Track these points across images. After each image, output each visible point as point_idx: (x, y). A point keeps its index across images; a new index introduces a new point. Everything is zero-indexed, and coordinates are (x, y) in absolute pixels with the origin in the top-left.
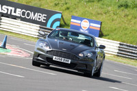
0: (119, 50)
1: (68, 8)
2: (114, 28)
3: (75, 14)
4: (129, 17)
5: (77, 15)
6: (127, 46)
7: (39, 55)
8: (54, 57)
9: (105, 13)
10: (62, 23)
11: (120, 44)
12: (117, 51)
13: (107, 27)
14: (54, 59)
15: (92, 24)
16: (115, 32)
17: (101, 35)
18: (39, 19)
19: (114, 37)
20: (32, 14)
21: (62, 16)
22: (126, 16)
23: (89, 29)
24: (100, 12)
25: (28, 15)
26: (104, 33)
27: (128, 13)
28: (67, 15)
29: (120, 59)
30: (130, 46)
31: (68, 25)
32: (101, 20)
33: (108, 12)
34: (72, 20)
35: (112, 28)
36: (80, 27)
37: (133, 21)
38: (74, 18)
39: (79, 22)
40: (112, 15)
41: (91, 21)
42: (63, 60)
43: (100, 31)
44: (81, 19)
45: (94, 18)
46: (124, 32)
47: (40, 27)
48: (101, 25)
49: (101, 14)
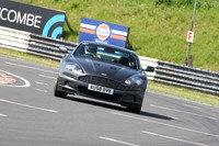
0: (157, 72)
2: (149, 37)
3: (87, 16)
4: (174, 21)
5: (90, 17)
6: (171, 66)
9: (135, 14)
10: (67, 29)
11: (159, 63)
12: (155, 75)
13: (139, 35)
15: (113, 31)
16: (151, 44)
19: (149, 51)
20: (18, 16)
22: (168, 18)
23: (109, 39)
24: (126, 12)
25: (12, 16)
26: (134, 45)
27: (171, 14)
28: (73, 17)
29: (159, 88)
30: (175, 67)
32: (127, 25)
33: (140, 11)
34: (83, 25)
35: (145, 37)
36: (95, 36)
38: (85, 21)
39: (93, 27)
40: (147, 16)
41: (112, 26)
43: (127, 42)
44: (97, 23)
45: (117, 22)
46: (165, 44)
47: (32, 36)
48: (128, 32)
49: (129, 15)
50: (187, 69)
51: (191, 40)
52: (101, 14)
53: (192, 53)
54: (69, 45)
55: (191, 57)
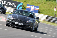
0: (47, 19)
1: (25, 1)
2: (44, 9)
3: (28, 4)
4: (51, 5)
5: (29, 4)
6: (50, 17)
7: (9, 21)
8: (16, 22)
9: (41, 3)
10: (23, 7)
11: (47, 16)
12: (46, 19)
13: (42, 9)
14: (15, 23)
15: (35, 8)
16: (45, 11)
17: (39, 12)
18: (13, 5)
19: (45, 13)
21: (23, 4)
23: (34, 10)
26: (40, 11)
27: (50, 3)
28: (25, 4)
29: (47, 22)
30: (51, 17)
32: (39, 6)
33: (42, 2)
34: (27, 6)
37: (53, 6)
39: (30, 7)
40: (44, 4)
42: (19, 24)
45: (36, 5)
46: (49, 11)
48: (39, 8)
49: (39, 3)
50: (54, 18)
51: (55, 10)
52: (32, 3)
53: (56, 14)
55: (55, 15)
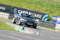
5: (55, 15)
10: (49, 19)
28: (51, 15)
31: (51, 20)
36: (57, 21)
44: (57, 17)
47: (39, 21)
54: (49, 23)
